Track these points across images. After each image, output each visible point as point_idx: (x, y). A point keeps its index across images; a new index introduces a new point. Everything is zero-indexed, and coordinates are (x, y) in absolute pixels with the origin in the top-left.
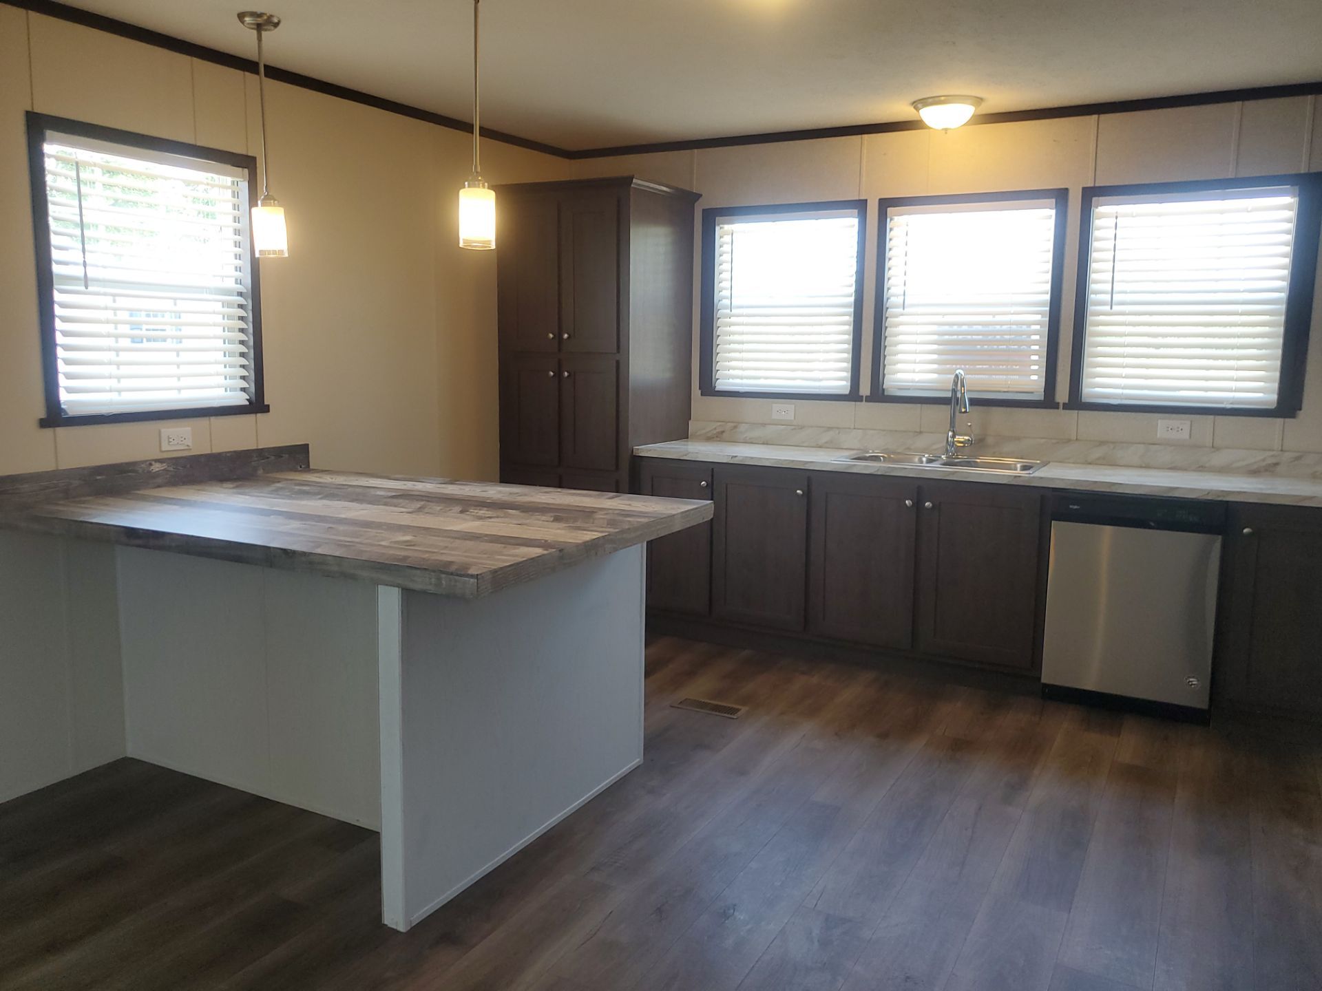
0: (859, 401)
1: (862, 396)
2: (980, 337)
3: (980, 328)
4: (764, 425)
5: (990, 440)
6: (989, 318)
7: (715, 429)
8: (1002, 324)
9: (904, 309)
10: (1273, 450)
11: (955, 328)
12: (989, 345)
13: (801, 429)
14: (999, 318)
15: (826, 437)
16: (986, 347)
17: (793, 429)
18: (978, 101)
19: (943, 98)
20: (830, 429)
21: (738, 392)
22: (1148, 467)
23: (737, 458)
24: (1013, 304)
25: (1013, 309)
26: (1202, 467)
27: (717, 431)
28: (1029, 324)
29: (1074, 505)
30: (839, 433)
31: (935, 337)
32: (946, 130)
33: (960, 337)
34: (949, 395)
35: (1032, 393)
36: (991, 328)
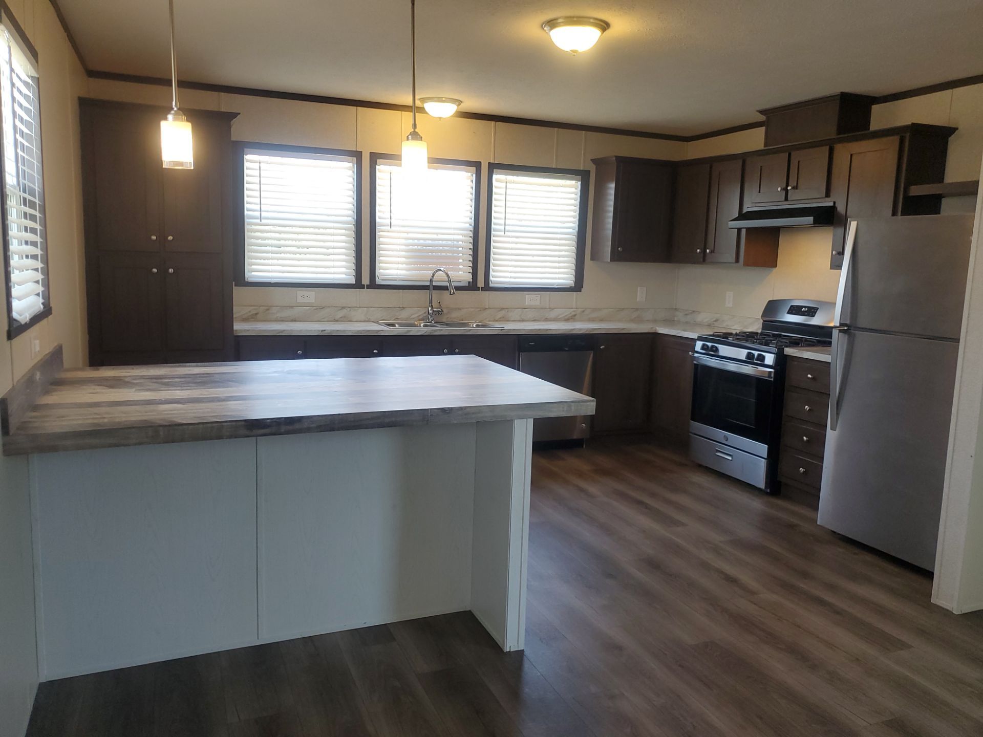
0: (362, 288)
1: (364, 285)
2: (431, 248)
3: (430, 242)
4: (292, 307)
5: (445, 311)
6: (435, 236)
7: (250, 312)
8: (442, 240)
9: (391, 227)
10: (573, 308)
11: (416, 241)
12: (435, 253)
13: (322, 308)
14: (440, 237)
15: (341, 314)
16: (434, 254)
17: (314, 309)
18: (459, 102)
19: (444, 99)
20: (343, 308)
21: (270, 283)
22: (523, 321)
23: (326, 332)
24: (455, 229)
25: (452, 231)
26: (546, 319)
27: (252, 313)
28: (458, 241)
29: (531, 342)
30: (350, 311)
31: (404, 247)
32: (440, 118)
33: (419, 247)
34: (428, 284)
35: (460, 282)
36: (436, 242)
